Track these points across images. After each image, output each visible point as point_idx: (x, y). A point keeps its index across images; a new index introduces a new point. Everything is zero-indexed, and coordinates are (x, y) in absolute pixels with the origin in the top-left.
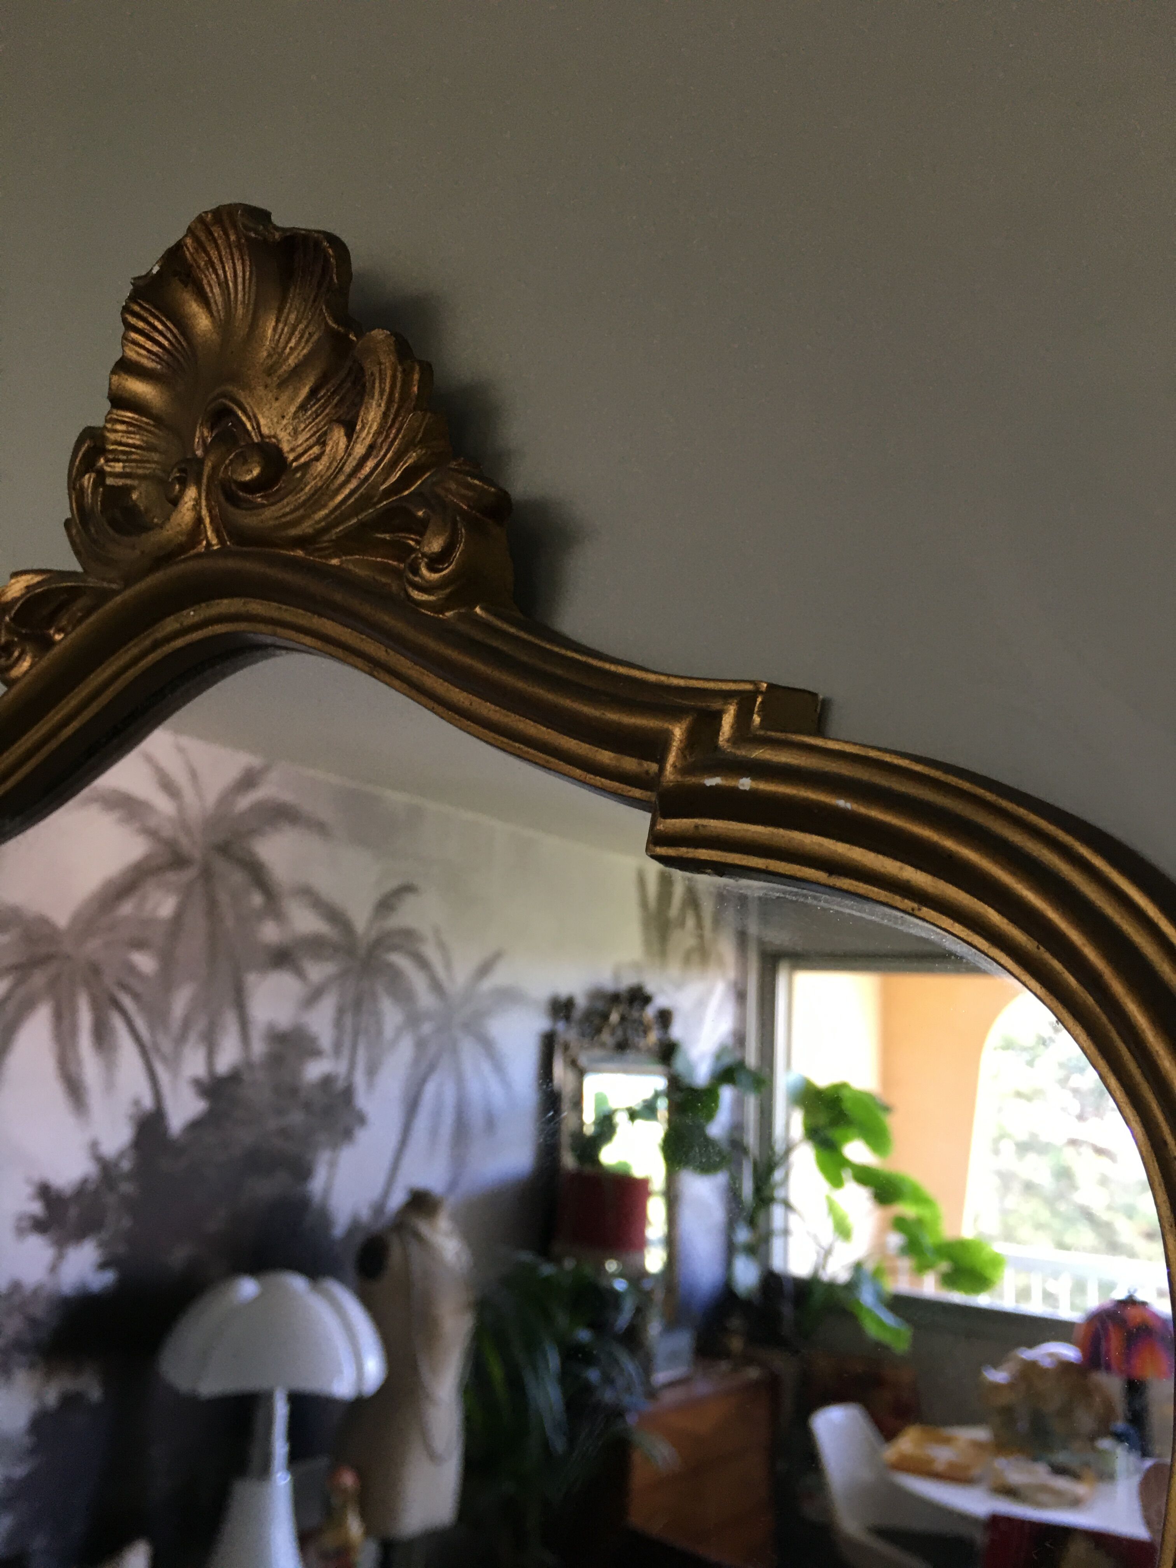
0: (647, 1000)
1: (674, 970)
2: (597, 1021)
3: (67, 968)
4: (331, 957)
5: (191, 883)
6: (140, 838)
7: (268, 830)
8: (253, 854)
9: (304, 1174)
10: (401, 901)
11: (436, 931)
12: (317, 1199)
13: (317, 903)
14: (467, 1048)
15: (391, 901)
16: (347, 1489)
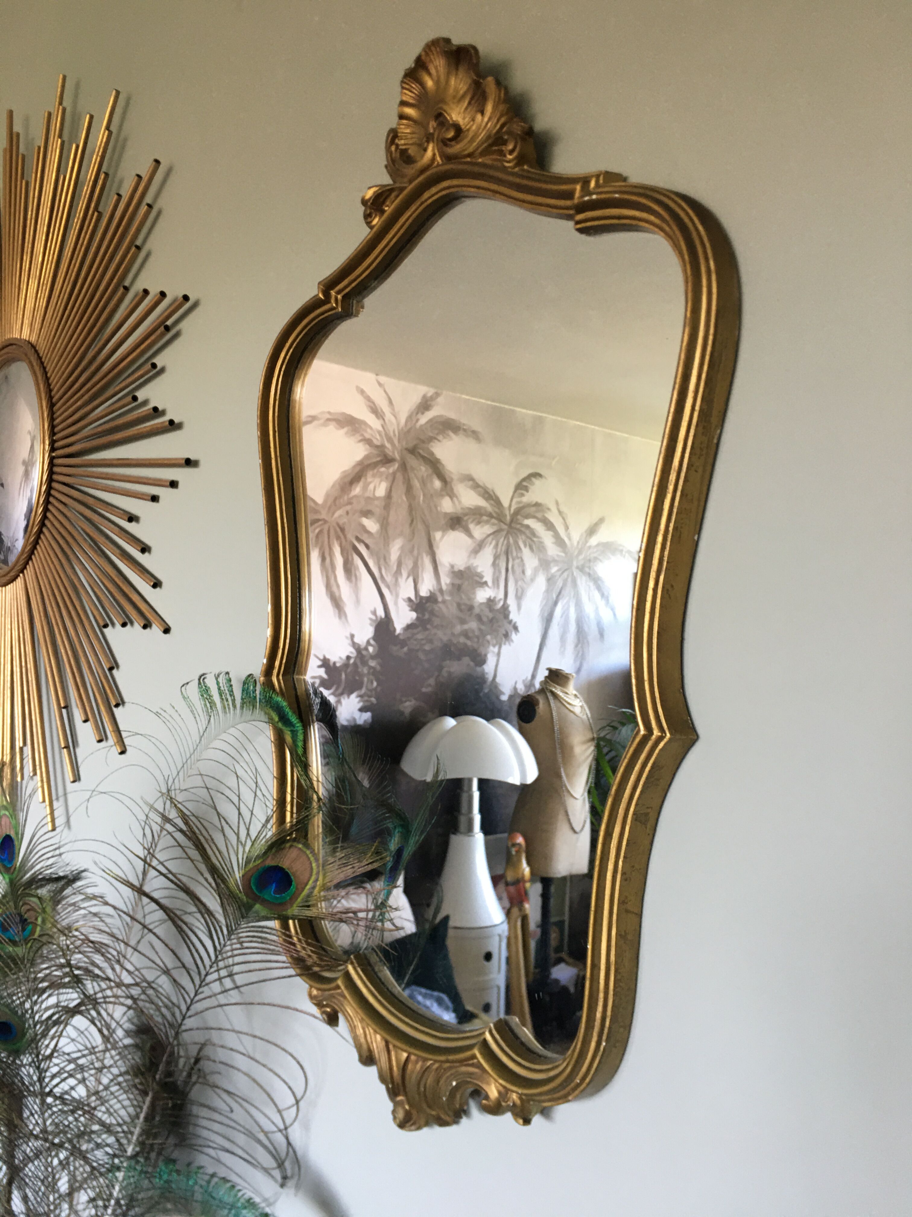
3: (326, 527)
4: (487, 522)
5: (394, 474)
6: (361, 445)
7: (440, 437)
8: (432, 454)
9: (481, 660)
10: (533, 484)
11: (557, 503)
12: (490, 677)
13: (476, 486)
14: (583, 583)
15: (525, 484)
16: (519, 844)
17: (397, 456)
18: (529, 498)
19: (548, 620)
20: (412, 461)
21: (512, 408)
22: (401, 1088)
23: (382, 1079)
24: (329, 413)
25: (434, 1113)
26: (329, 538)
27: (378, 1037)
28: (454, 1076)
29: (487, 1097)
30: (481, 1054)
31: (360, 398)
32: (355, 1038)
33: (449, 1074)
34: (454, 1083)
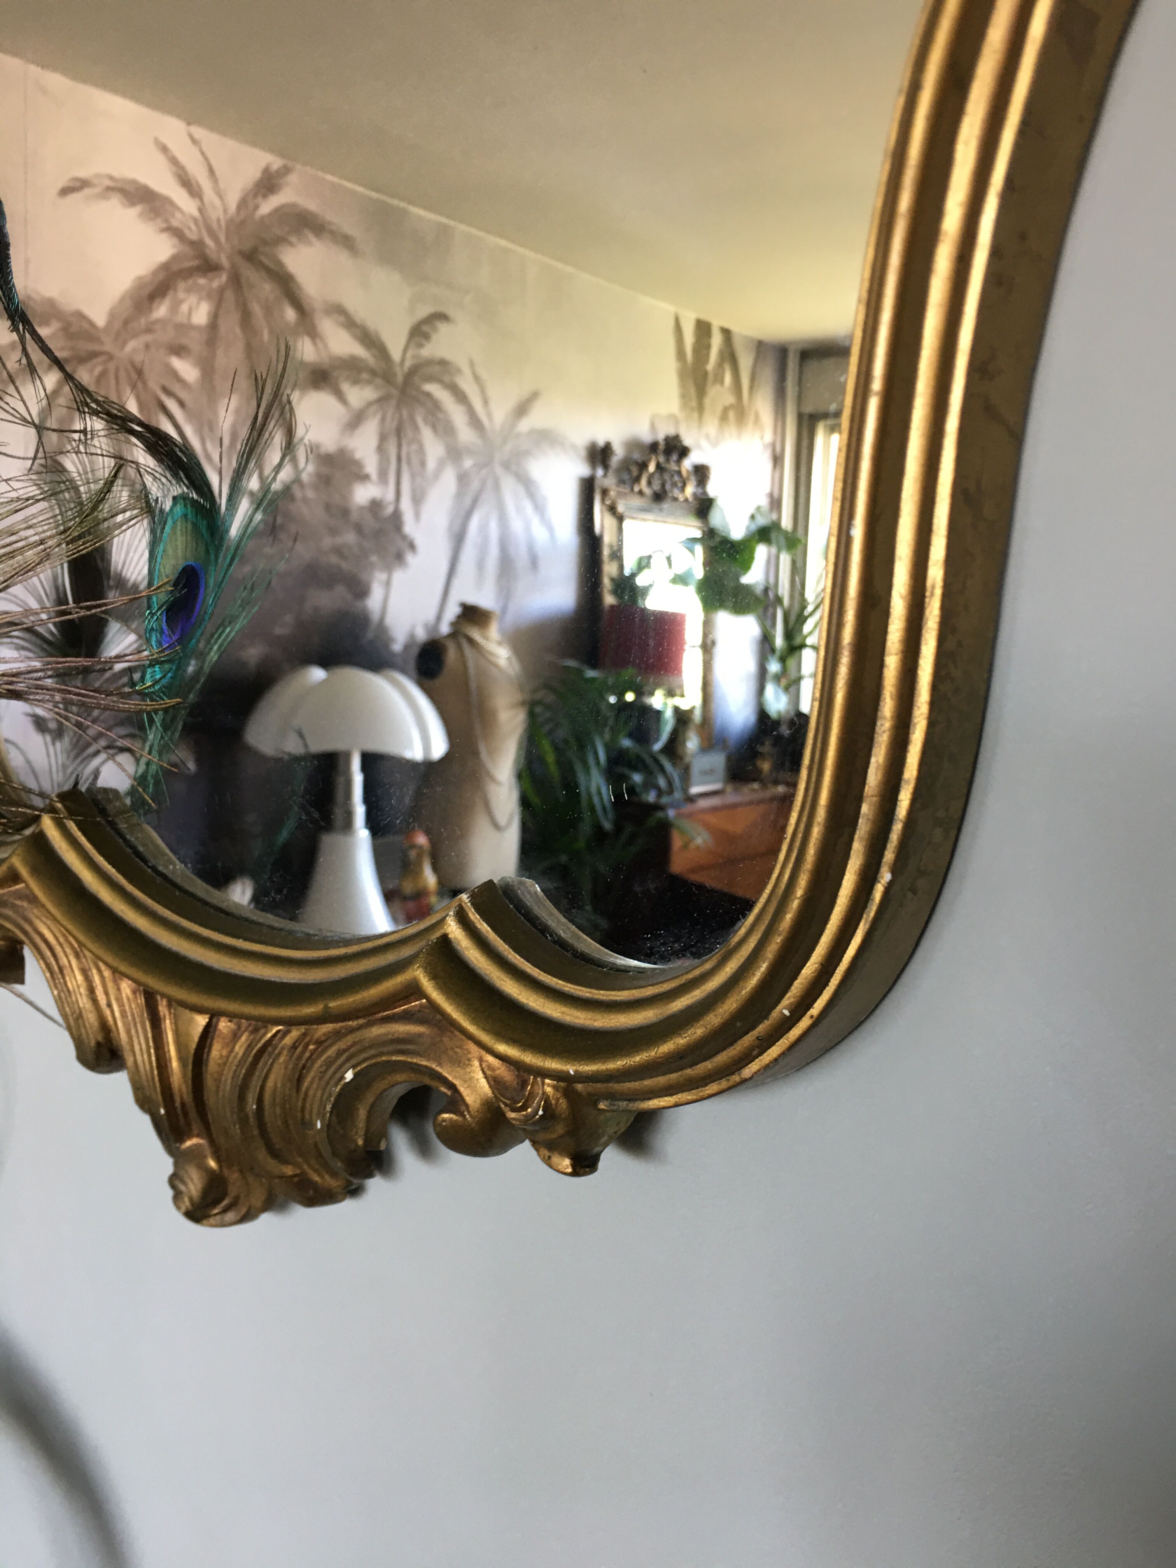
0: (684, 452)
1: (711, 426)
2: (635, 471)
3: (111, 366)
4: (369, 382)
5: (222, 291)
6: (165, 236)
7: (293, 239)
8: (280, 264)
9: (361, 591)
10: (435, 329)
11: (472, 364)
12: (375, 616)
13: (351, 324)
14: (509, 487)
15: (425, 328)
16: (421, 847)
17: (225, 262)
18: (428, 351)
19: (458, 539)
20: (250, 274)
21: (402, 205)
22: (193, 1114)
23: (144, 1102)
24: (111, 178)
25: (289, 1170)
26: (117, 383)
27: (126, 987)
28: (348, 1057)
29: (455, 1102)
30: (434, 977)
31: (161, 161)
32: (63, 999)
33: (331, 1052)
34: (349, 1076)
